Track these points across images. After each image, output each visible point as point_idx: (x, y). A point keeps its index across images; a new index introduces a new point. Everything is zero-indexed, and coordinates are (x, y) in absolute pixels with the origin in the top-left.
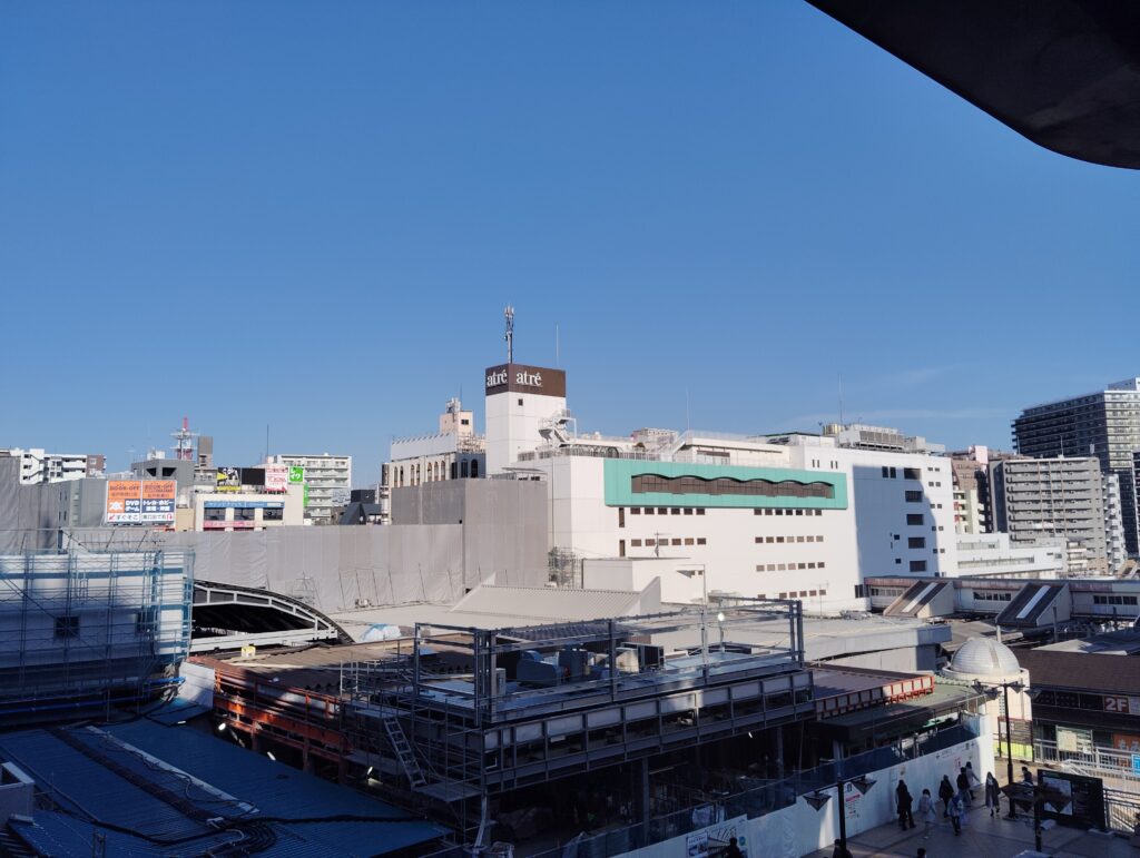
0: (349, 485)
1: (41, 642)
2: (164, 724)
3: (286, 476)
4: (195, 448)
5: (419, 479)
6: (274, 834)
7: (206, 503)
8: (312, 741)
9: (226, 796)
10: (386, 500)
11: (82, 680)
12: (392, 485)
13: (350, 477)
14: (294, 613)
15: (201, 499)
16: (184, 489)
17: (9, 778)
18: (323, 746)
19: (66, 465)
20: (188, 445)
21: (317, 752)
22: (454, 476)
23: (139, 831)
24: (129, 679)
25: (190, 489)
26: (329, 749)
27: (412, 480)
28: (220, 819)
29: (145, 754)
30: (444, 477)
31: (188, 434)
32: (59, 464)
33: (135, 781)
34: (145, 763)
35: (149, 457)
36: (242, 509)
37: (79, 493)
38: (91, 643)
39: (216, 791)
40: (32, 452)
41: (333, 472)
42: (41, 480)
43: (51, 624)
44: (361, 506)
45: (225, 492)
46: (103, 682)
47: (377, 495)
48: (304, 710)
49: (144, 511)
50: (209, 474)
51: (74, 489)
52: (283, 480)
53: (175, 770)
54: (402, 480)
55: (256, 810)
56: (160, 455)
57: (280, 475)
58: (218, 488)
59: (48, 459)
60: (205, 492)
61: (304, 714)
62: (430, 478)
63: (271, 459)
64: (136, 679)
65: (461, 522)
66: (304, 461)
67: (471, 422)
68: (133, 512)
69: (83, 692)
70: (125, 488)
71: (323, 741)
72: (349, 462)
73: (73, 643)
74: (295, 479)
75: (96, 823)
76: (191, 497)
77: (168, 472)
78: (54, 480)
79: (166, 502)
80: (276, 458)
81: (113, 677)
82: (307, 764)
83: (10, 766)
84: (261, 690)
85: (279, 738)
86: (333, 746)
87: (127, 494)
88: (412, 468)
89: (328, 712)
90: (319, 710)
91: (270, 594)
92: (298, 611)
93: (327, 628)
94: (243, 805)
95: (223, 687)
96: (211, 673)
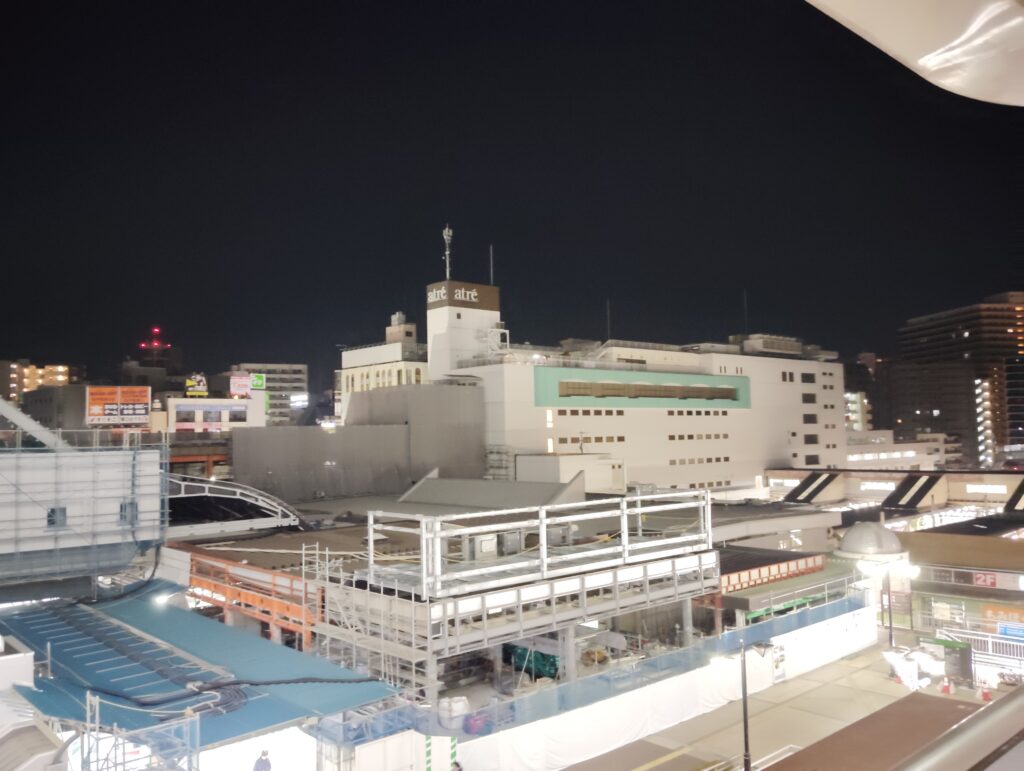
1: (34, 529)
5: (368, 385)
7: (177, 406)
10: (339, 404)
11: (72, 563)
12: (344, 390)
14: (260, 503)
15: (172, 404)
16: (157, 394)
21: (284, 624)
22: (399, 381)
26: (295, 622)
27: (362, 386)
28: (199, 684)
29: (130, 627)
34: (132, 636)
38: (78, 530)
43: (43, 513)
45: (194, 397)
48: (270, 587)
49: (122, 414)
50: (179, 381)
52: (246, 386)
53: (159, 641)
57: (244, 381)
58: (188, 393)
62: (378, 384)
65: (406, 423)
67: (414, 333)
68: (111, 415)
70: (103, 394)
71: (289, 615)
73: (61, 531)
74: (256, 385)
79: (141, 406)
83: (9, 639)
84: (232, 570)
85: (249, 612)
86: (297, 619)
87: (106, 399)
88: (362, 375)
89: (292, 589)
90: (284, 587)
91: (238, 487)
92: (263, 502)
93: (290, 517)
95: (198, 568)
96: (187, 556)
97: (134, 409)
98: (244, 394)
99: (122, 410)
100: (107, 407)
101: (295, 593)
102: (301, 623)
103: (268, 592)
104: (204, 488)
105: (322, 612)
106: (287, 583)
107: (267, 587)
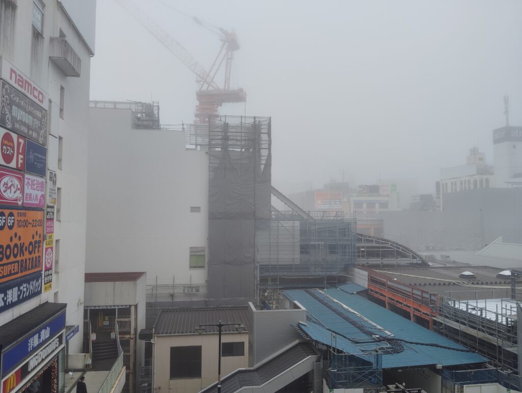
3: (389, 188)
5: (456, 189)
7: (354, 201)
8: (414, 308)
9: (380, 327)
10: (439, 200)
14: (401, 250)
15: (352, 200)
18: (420, 312)
21: (418, 314)
23: (345, 335)
24: (333, 273)
25: (348, 195)
26: (423, 313)
27: (452, 189)
28: (378, 336)
29: (342, 304)
33: (340, 314)
34: (343, 308)
36: (370, 203)
39: (374, 324)
45: (362, 196)
47: (434, 197)
48: (411, 294)
52: (387, 190)
53: (356, 312)
54: (447, 189)
55: (393, 335)
57: (386, 188)
58: (359, 194)
68: (325, 204)
71: (420, 309)
74: (393, 190)
75: (327, 329)
76: (348, 198)
79: (338, 200)
81: (326, 271)
82: (412, 318)
83: (296, 302)
84: (389, 283)
85: (399, 306)
86: (425, 312)
88: (452, 183)
89: (423, 297)
90: (418, 295)
91: (389, 241)
92: (402, 250)
93: (416, 258)
94: (387, 332)
95: (372, 280)
96: (366, 273)
97: (335, 202)
98: (386, 194)
99: (330, 202)
101: (424, 299)
102: (428, 315)
103: (409, 296)
104: (373, 241)
105: (440, 311)
106: (420, 293)
107: (408, 293)
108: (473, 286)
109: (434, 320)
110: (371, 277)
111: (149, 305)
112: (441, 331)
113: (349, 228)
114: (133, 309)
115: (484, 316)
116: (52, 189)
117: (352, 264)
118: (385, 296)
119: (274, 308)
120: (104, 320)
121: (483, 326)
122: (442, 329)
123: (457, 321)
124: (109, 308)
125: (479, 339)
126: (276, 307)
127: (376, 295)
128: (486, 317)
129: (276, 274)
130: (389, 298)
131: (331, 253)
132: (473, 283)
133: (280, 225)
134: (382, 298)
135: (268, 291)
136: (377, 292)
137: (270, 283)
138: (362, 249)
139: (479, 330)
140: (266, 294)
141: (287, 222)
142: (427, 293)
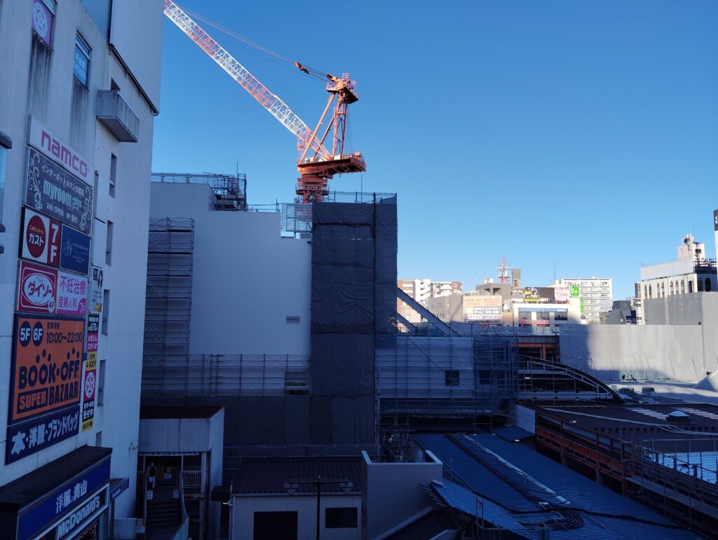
0: (611, 298)
1: (438, 384)
2: (507, 441)
3: (568, 292)
4: (511, 276)
5: (663, 293)
6: (581, 520)
7: (519, 309)
8: (601, 465)
9: (550, 491)
10: (639, 308)
11: (460, 409)
12: (643, 297)
13: (611, 292)
14: (582, 380)
15: (516, 307)
16: (506, 301)
17: (429, 459)
18: (610, 469)
19: (442, 288)
20: (506, 276)
21: (606, 472)
22: (691, 290)
23: (498, 501)
24: (486, 411)
25: (509, 300)
26: (613, 471)
27: (659, 294)
28: (547, 503)
29: (498, 457)
30: (683, 291)
31: (506, 267)
32: (438, 287)
33: (494, 471)
34: (500, 463)
35: (485, 282)
36: (542, 313)
37: (450, 303)
38: (465, 388)
39: (543, 486)
40: (425, 281)
41: (600, 289)
42: (429, 296)
43: (443, 375)
44: (621, 311)
45: (530, 302)
46: (471, 411)
47: (632, 304)
48: (595, 443)
49: (485, 313)
50: (520, 291)
51: (447, 301)
52: (566, 295)
53: (516, 468)
54: (650, 294)
55: (568, 502)
56: (491, 281)
57: (565, 291)
58: (526, 300)
59: (432, 284)
60: (518, 302)
61: (595, 446)
62: (672, 292)
63: (557, 282)
64: (489, 411)
65: (700, 324)
66: (579, 282)
67: (703, 251)
68: (478, 314)
69: (462, 416)
70: (473, 300)
71: (609, 466)
72: (610, 282)
73: (454, 388)
74: (574, 294)
75: (473, 492)
76: (510, 305)
77: (496, 290)
78: (436, 296)
79: (496, 309)
80: (560, 281)
81: (476, 409)
82: (599, 479)
83: (429, 452)
84: (565, 427)
85: (580, 460)
86: (615, 470)
87: (474, 304)
88: (658, 285)
89: (612, 448)
90: (606, 445)
91: (566, 367)
92: (585, 379)
93: (605, 392)
94: (560, 498)
95: (540, 421)
96: (532, 413)
97: (492, 310)
98: (565, 300)
99: (485, 311)
100: (476, 309)
101: (614, 450)
102: (620, 474)
104: (542, 366)
105: (637, 468)
106: (608, 442)
107: (592, 442)
108: (686, 432)
109: (629, 482)
110: (539, 417)
111: (227, 453)
112: (639, 497)
113: (507, 348)
114: (204, 457)
115: (699, 476)
116: (96, 292)
117: (512, 399)
118: (559, 446)
119: (401, 459)
120: (166, 472)
121: (698, 491)
122: (640, 494)
123: (661, 483)
124: (172, 455)
125: (693, 510)
126: (404, 459)
127: (547, 444)
128: (702, 477)
129: (404, 411)
130: (566, 449)
131: (483, 382)
132: (686, 429)
133: (410, 342)
134: (555, 448)
135: (393, 436)
136: (548, 440)
137: (396, 424)
138: (526, 378)
139: (693, 496)
140: (391, 439)
141: (419, 338)
142: (619, 441)
